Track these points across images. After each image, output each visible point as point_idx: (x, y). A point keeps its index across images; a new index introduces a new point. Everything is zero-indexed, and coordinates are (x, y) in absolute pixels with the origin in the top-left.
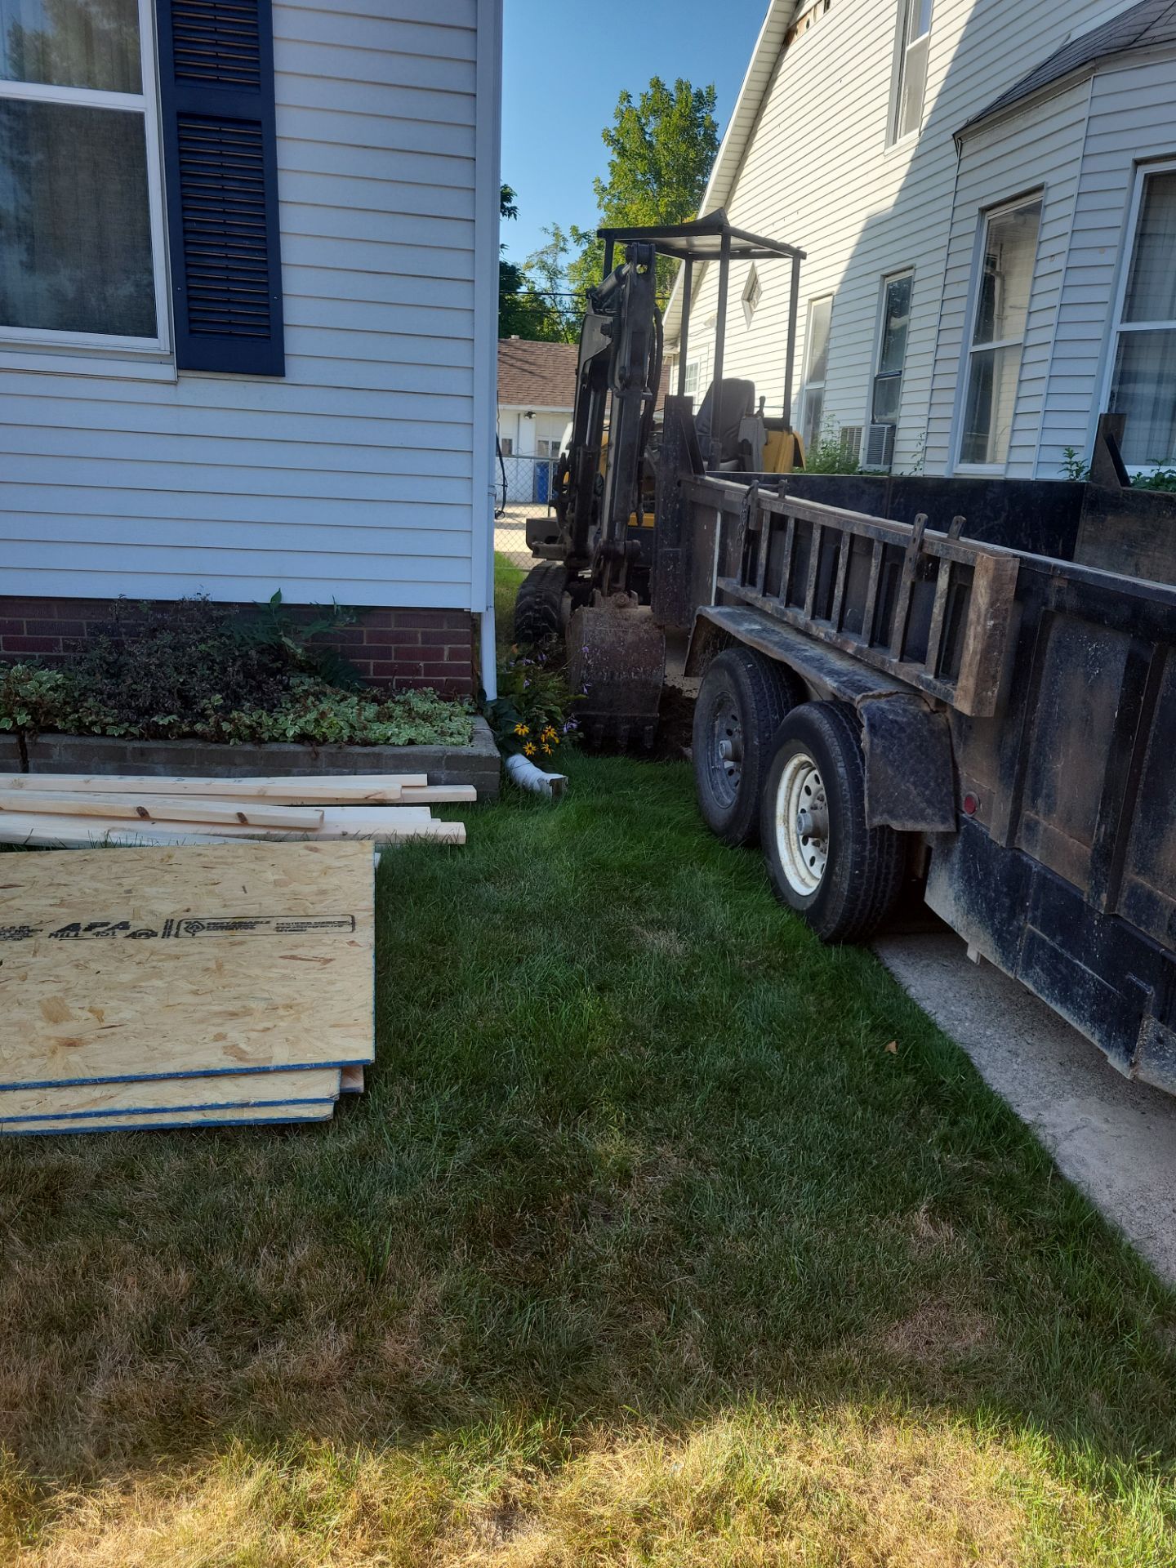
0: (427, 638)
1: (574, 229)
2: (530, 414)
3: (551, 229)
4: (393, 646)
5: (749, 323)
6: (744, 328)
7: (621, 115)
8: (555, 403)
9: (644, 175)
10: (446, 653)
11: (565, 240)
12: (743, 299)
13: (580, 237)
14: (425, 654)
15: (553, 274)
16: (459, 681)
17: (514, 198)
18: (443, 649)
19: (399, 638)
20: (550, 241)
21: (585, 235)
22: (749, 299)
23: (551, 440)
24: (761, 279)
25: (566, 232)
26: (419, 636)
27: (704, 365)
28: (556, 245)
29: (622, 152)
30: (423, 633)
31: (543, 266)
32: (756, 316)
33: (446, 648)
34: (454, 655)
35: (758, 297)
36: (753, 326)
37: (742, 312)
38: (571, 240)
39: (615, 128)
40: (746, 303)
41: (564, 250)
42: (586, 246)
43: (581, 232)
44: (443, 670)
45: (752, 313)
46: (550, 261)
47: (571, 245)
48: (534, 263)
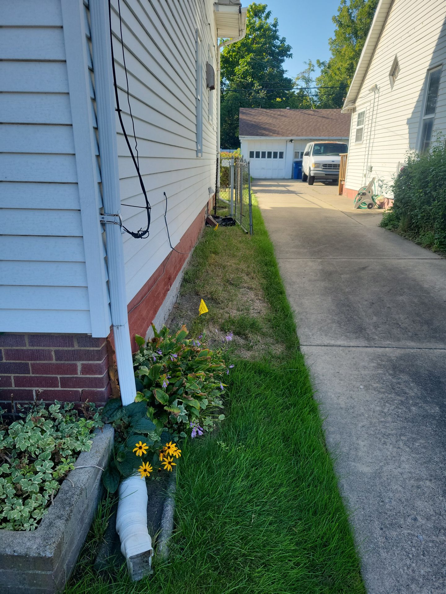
0: (59, 355)
1: (318, 61)
2: (291, 141)
3: (308, 62)
4: (30, 362)
5: (392, 87)
6: (390, 90)
7: (340, 10)
8: (302, 135)
9: (349, 34)
10: (79, 368)
11: (313, 66)
12: (390, 75)
13: (320, 64)
14: (59, 369)
15: (308, 81)
16: (93, 392)
17: (291, 50)
18: (76, 365)
19: (34, 356)
20: (307, 67)
21: (323, 63)
22: (393, 75)
23: (300, 151)
24: (400, 63)
25: (314, 63)
26: (53, 353)
27: (368, 112)
28: (310, 69)
29: (341, 25)
30: (56, 352)
31: (304, 78)
32: (396, 83)
33: (79, 364)
34: (87, 369)
35: (398, 73)
36: (394, 88)
37: (389, 82)
38: (316, 65)
39: (338, 16)
40: (391, 77)
41: (313, 70)
42: (323, 68)
43: (321, 62)
44: (78, 382)
45: (394, 82)
46: (307, 76)
47: (316, 68)
48: (300, 77)
